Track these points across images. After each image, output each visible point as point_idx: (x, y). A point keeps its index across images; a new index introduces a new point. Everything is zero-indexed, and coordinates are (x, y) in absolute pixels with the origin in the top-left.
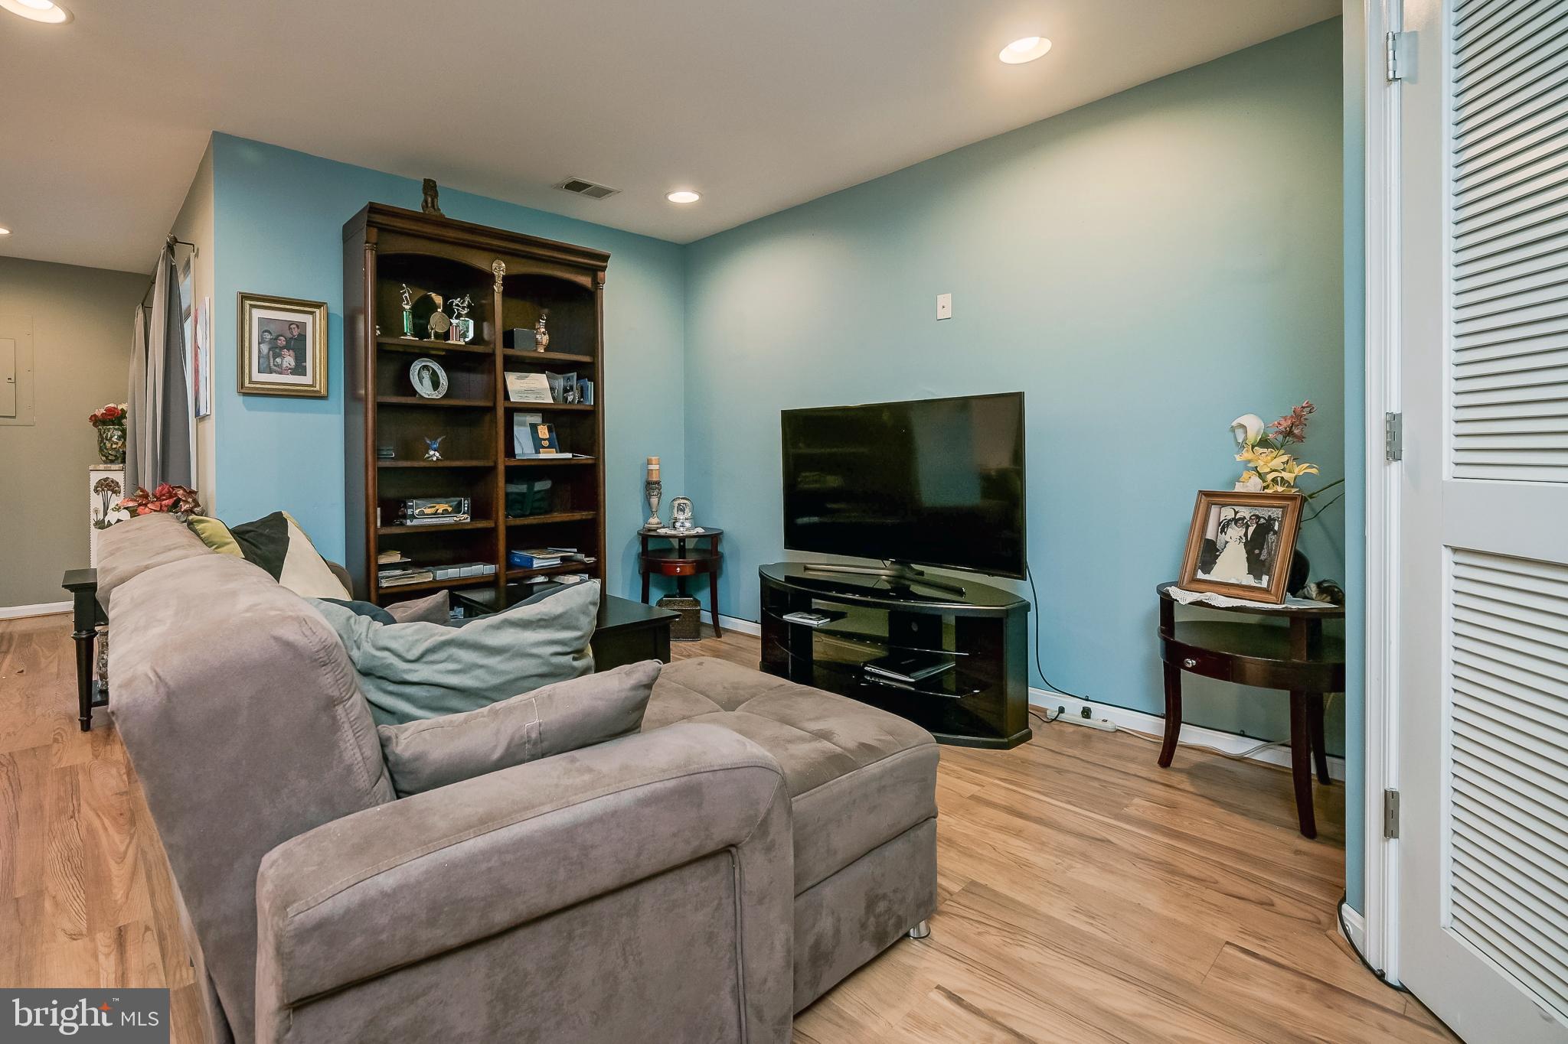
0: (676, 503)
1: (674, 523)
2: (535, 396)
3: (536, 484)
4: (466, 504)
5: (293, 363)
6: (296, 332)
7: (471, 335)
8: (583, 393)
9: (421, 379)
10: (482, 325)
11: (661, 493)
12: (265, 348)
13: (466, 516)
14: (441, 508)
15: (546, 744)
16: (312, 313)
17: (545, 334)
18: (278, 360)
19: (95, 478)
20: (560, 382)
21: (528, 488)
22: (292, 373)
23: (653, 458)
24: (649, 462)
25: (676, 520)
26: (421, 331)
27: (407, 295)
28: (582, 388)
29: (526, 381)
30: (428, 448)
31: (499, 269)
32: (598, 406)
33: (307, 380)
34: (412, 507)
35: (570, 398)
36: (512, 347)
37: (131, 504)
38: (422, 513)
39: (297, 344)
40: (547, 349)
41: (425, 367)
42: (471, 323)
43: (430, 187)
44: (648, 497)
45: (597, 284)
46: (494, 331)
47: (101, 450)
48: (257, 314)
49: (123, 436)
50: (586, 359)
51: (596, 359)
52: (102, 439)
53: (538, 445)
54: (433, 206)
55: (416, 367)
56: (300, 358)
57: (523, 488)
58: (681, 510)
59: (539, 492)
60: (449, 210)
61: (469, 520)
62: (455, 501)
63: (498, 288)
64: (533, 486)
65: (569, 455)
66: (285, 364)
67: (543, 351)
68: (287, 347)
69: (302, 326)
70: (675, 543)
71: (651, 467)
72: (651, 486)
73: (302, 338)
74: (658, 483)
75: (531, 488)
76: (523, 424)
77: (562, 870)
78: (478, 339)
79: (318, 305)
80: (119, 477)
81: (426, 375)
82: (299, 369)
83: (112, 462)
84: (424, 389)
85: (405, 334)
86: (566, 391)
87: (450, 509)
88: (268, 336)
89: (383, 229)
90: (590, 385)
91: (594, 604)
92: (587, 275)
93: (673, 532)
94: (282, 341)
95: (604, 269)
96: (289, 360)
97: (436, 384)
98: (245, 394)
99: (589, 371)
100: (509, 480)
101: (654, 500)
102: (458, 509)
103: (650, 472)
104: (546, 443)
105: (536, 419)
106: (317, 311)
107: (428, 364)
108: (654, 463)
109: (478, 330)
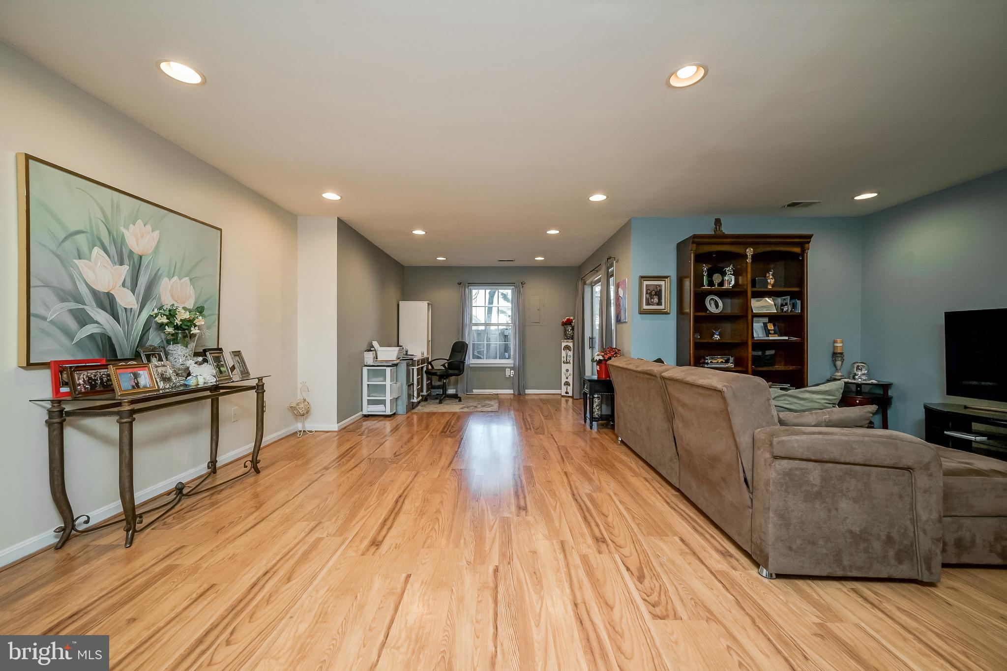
0: (856, 365)
1: (854, 376)
2: (766, 309)
3: (767, 352)
4: (732, 359)
5: (657, 301)
6: (658, 289)
7: (733, 283)
8: (794, 306)
9: (710, 304)
10: (739, 278)
11: (844, 360)
12: (648, 296)
13: (732, 364)
14: (720, 360)
15: (831, 424)
16: (664, 280)
17: (772, 279)
18: (652, 300)
19: (564, 344)
20: (779, 301)
21: (762, 354)
22: (657, 305)
23: (838, 340)
24: (835, 342)
25: (855, 375)
26: (711, 283)
27: (705, 269)
28: (793, 304)
29: (761, 302)
30: (713, 334)
31: (750, 252)
32: (804, 312)
33: (662, 307)
34: (707, 359)
35: (785, 309)
36: (755, 287)
37: (603, 354)
38: (711, 362)
39: (659, 293)
40: (773, 286)
41: (712, 299)
42: (733, 277)
43: (718, 222)
44: (834, 362)
45: (804, 251)
46: (746, 280)
47: (565, 334)
48: (646, 283)
49: (573, 329)
50: (797, 289)
51: (803, 289)
52: (565, 331)
53: (768, 332)
54: (719, 230)
55: (708, 298)
56: (660, 299)
57: (760, 353)
58: (859, 369)
59: (768, 355)
60: (726, 230)
61: (733, 366)
62: (726, 358)
63: (749, 260)
64: (765, 352)
65: (787, 338)
66: (655, 302)
67: (770, 287)
68: (655, 295)
69: (660, 286)
70: (854, 388)
71: (836, 345)
72: (836, 355)
73: (661, 290)
74: (841, 353)
75: (764, 353)
76: (758, 322)
77: (845, 451)
78: (737, 284)
79: (667, 277)
80: (571, 344)
81: (712, 302)
82: (659, 303)
83: (568, 339)
84: (712, 309)
85: (704, 286)
86: (782, 305)
87: (724, 361)
88: (649, 292)
89: (698, 244)
90: (799, 302)
91: (842, 389)
92: (797, 247)
93: (853, 381)
94: (653, 293)
95: (809, 242)
96: (656, 300)
97: (717, 306)
98: (640, 314)
99: (799, 295)
100: (753, 350)
101: (839, 363)
102: (727, 361)
103: (834, 347)
104: (773, 332)
105: (766, 320)
106: (667, 279)
107: (713, 297)
108: (839, 342)
109: (736, 280)
